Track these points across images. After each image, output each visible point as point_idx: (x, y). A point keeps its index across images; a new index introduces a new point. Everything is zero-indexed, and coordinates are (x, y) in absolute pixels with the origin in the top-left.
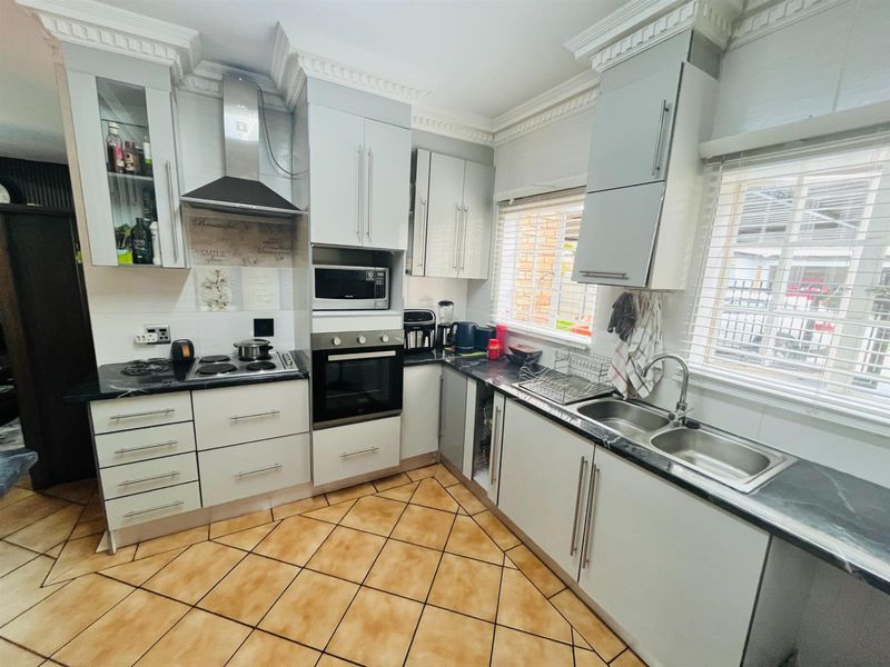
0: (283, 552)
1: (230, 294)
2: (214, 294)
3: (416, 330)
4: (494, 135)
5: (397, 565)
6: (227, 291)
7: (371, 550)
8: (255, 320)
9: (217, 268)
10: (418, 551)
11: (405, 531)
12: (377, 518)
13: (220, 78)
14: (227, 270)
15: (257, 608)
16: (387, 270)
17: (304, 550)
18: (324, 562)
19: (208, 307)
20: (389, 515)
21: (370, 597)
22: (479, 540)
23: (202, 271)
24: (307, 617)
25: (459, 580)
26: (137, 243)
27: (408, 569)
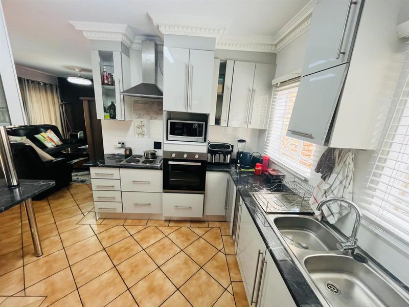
0: (141, 240)
1: (146, 131)
2: (140, 131)
3: (220, 154)
4: (276, 45)
5: (178, 264)
6: (145, 129)
7: (172, 253)
8: (155, 142)
9: (141, 120)
10: (190, 262)
11: (191, 250)
12: (183, 239)
13: (141, 42)
14: (145, 121)
15: (120, 259)
16: (204, 123)
17: (148, 242)
18: (151, 250)
19: (138, 136)
20: (188, 239)
21: (159, 274)
22: (222, 270)
23: (136, 121)
24: (132, 271)
25: (200, 286)
26: (111, 111)
27: (181, 269)
